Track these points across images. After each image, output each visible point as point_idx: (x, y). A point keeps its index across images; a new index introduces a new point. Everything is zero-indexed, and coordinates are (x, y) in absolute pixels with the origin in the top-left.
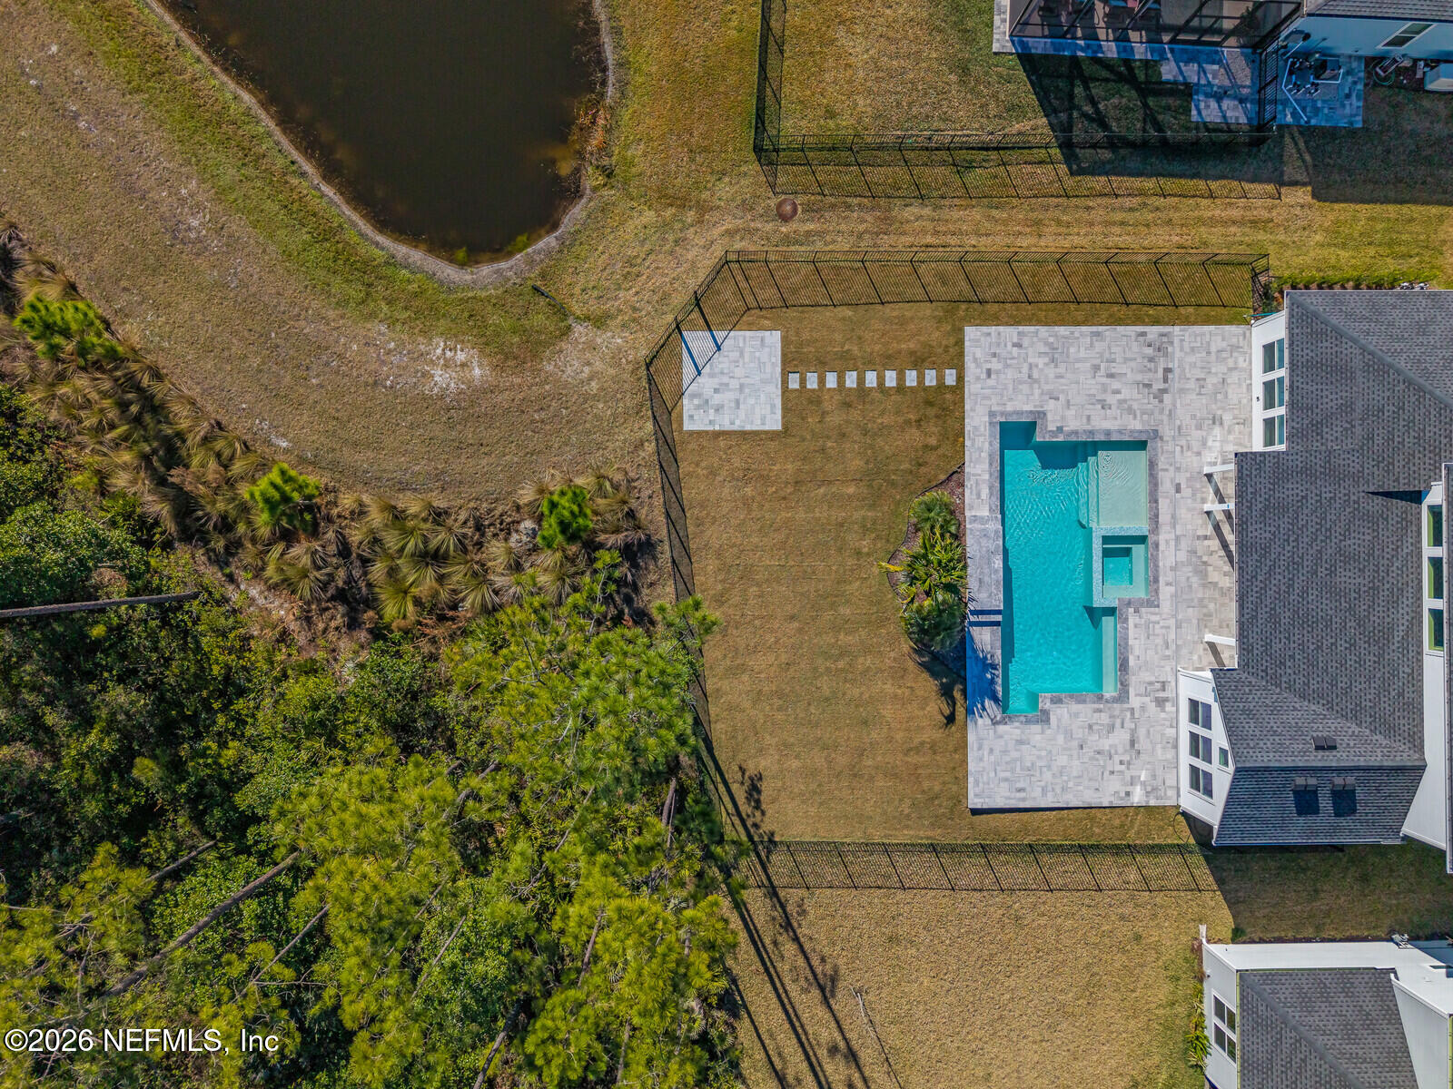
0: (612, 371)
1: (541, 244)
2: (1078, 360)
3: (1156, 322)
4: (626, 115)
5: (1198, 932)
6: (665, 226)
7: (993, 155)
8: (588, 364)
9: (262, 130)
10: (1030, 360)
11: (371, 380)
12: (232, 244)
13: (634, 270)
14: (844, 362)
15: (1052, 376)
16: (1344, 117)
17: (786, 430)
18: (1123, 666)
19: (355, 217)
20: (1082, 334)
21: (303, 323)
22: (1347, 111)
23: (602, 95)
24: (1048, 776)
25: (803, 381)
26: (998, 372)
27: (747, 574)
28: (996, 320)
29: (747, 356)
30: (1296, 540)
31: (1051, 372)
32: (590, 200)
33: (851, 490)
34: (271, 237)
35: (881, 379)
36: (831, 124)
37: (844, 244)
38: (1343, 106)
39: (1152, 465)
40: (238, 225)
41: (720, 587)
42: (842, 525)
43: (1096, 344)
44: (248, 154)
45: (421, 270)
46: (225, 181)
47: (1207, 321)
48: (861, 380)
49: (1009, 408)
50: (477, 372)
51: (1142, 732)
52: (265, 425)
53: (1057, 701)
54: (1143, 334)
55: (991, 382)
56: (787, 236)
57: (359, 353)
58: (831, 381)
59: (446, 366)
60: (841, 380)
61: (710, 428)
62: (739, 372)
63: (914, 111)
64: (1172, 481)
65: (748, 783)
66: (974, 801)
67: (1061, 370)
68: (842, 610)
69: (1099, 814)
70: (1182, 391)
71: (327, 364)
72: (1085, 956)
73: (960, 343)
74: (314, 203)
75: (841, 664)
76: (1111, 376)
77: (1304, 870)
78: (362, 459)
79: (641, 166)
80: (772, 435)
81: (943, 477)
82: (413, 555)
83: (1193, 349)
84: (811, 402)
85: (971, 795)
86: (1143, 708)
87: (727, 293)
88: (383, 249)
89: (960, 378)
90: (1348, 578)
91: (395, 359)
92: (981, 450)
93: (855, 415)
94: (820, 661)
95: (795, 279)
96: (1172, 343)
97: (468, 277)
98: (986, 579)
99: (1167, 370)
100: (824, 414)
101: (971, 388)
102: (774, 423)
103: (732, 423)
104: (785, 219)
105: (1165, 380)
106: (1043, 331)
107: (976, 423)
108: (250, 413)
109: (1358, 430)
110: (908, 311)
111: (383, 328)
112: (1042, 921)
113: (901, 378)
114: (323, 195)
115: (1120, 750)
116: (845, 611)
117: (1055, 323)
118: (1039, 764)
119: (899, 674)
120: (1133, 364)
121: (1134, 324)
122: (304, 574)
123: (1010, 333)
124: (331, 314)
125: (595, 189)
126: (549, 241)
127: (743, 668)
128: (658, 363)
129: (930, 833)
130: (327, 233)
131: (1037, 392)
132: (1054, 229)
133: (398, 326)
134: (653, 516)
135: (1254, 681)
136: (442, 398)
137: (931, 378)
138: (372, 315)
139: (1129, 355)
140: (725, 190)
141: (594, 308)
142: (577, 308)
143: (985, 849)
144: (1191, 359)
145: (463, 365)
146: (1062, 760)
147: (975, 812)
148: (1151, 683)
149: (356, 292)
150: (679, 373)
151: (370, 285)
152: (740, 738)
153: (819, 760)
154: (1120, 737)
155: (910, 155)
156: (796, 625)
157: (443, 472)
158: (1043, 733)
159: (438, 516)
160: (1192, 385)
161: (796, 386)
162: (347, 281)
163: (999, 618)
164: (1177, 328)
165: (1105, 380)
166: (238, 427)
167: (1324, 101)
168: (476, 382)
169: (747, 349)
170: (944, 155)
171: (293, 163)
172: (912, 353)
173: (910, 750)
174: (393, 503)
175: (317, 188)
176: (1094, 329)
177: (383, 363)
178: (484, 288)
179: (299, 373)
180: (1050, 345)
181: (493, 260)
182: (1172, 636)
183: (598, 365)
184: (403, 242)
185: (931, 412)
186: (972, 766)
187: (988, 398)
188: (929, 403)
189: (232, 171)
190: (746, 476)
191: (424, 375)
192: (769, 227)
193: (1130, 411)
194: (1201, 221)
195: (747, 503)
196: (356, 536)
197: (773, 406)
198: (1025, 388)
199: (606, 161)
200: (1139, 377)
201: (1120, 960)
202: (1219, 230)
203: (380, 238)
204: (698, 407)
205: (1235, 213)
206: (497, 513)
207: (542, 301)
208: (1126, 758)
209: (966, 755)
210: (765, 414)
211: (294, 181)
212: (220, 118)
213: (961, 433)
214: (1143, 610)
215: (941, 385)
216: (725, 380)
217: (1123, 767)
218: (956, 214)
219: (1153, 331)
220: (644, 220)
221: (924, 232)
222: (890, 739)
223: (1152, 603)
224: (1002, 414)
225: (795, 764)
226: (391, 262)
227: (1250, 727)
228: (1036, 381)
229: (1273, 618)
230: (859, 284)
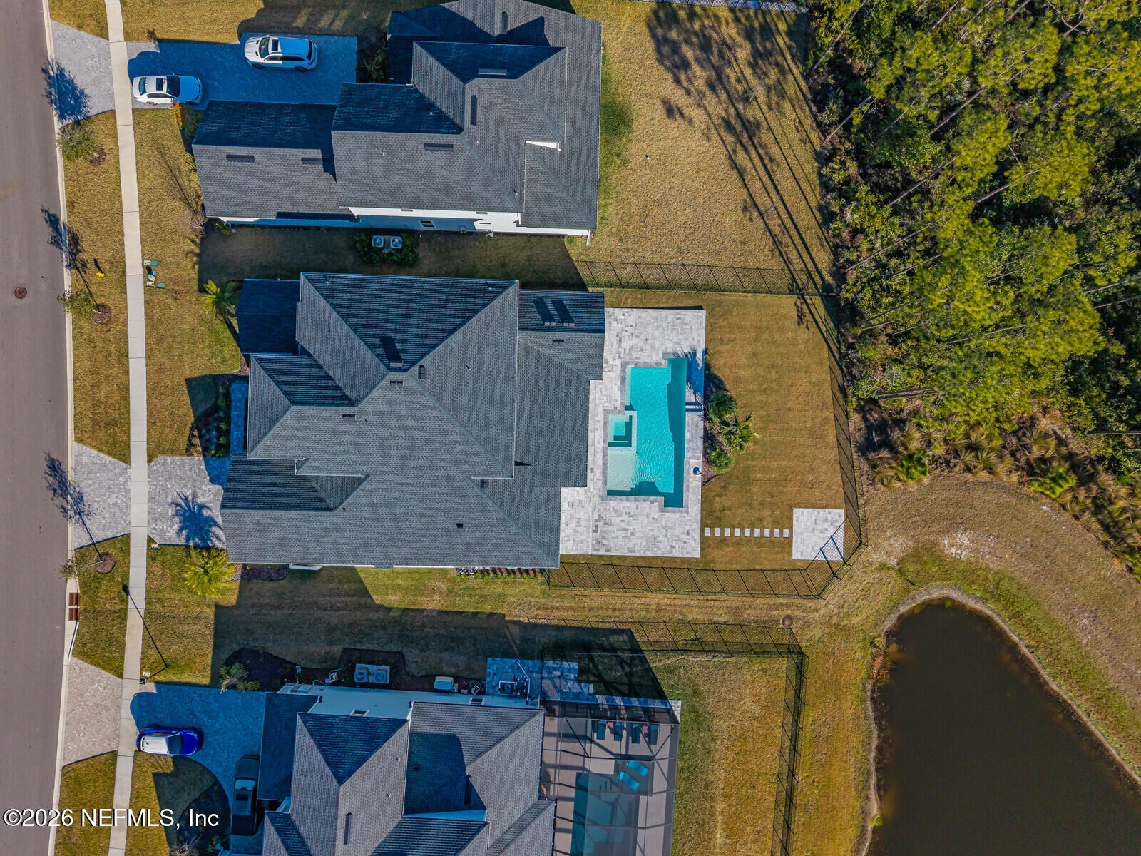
0: (879, 541)
1: (907, 608)
2: (641, 538)
3: (600, 557)
4: (863, 674)
5: (591, 242)
6: (847, 615)
7: (681, 647)
8: (891, 545)
9: (1048, 670)
10: (666, 539)
11: (1000, 539)
12: (1067, 609)
13: (864, 593)
14: (760, 542)
15: (656, 530)
16: (497, 664)
17: (791, 508)
18: (623, 380)
19: (1002, 624)
20: (639, 552)
21: (1033, 569)
22: (495, 667)
23: (874, 685)
24: (664, 325)
25: (781, 533)
26: (683, 533)
27: (812, 434)
28: (683, 560)
29: (810, 547)
30: (562, 443)
31: (656, 533)
32: (881, 631)
33: (759, 475)
34: (1046, 614)
35: (742, 532)
36: (764, 666)
37: (759, 601)
38: (497, 669)
39: (605, 483)
40: (1063, 620)
41: (826, 427)
42: (764, 458)
43: (631, 546)
44: (1054, 656)
45: (970, 596)
46: (1068, 643)
47: (575, 556)
48: (752, 532)
49: (678, 514)
50: (946, 542)
51: (615, 346)
52: (1054, 518)
53: (658, 364)
54: (607, 551)
55: (687, 528)
56: (788, 608)
57: (1005, 553)
58: (747, 533)
59: (961, 545)
60: (762, 533)
61: (830, 510)
62: (815, 539)
63: (721, 672)
64: (595, 474)
65: (804, 321)
66: (702, 314)
67: (651, 533)
68: (764, 413)
69: (638, 305)
70: (589, 521)
71: (1022, 548)
72: (647, 232)
73: (702, 549)
74: (1023, 631)
75: (766, 385)
76: (625, 529)
77: (534, 272)
78: (1007, 499)
79: (857, 646)
80: (798, 506)
81: (713, 480)
82: (983, 450)
83: (582, 542)
84: (778, 522)
85: (704, 317)
86: (614, 359)
87: (819, 579)
88: (989, 607)
89: (702, 531)
90: (541, 424)
91: (987, 550)
92: (693, 493)
93: (756, 515)
94: (776, 388)
95: (784, 585)
96: (593, 545)
97: (945, 592)
98: (694, 427)
99: (595, 531)
100: (771, 516)
101: (697, 526)
102: (797, 512)
103: (819, 513)
104: (788, 617)
105: (597, 526)
106: (659, 554)
107: (695, 508)
108: (1061, 524)
109: (533, 497)
110: (728, 567)
111: (992, 565)
112: (667, 250)
113: (732, 533)
114: (1018, 635)
115: (627, 337)
116: (763, 413)
117: (653, 557)
118: (669, 332)
119: (737, 380)
120: (613, 535)
121: (612, 556)
122: (1036, 441)
123: (676, 554)
124: (1017, 574)
125: (879, 636)
126: (903, 609)
127: (815, 385)
128: (855, 544)
129: (723, 297)
130: (1016, 616)
131: (664, 522)
132: (651, 607)
133: (984, 566)
134: (861, 465)
135: (584, 374)
136: (965, 529)
137: (718, 532)
138: (997, 573)
139: (616, 540)
140: (817, 633)
141: (885, 574)
142: (893, 574)
143: (695, 288)
144: (583, 537)
145: (953, 546)
146: (656, 333)
147: (700, 308)
148: (609, 371)
149: (1005, 585)
150: (845, 539)
151: (997, 588)
152: (817, 349)
153: (777, 337)
154: (627, 344)
155: (724, 649)
156: (788, 406)
157: (966, 491)
158: (666, 348)
159: (968, 469)
160: (583, 524)
161: (785, 530)
162: (1008, 591)
163: (688, 407)
164: (590, 553)
165: (628, 527)
166: (1067, 516)
167: (508, 672)
168: (947, 536)
169: (810, 551)
170: (706, 648)
171: (1033, 652)
172: (726, 545)
173: (733, 341)
174: (991, 476)
175: (1021, 639)
176: (633, 554)
177: (993, 548)
178: (937, 586)
179: (1036, 543)
180: (656, 546)
181: (932, 600)
182: (598, 395)
183: (886, 544)
184: (977, 611)
185: (718, 514)
186: (703, 332)
187: (688, 520)
188: (719, 518)
189: (1064, 648)
190: (812, 485)
191: (973, 541)
192: (796, 613)
193: (616, 511)
194: (574, 610)
195: (812, 470)
196: (1009, 460)
197: (797, 521)
198: (670, 525)
199: (874, 650)
200: (610, 528)
201: (630, 229)
202: (565, 604)
203: (990, 613)
204: (836, 521)
205: (557, 613)
206: (939, 469)
207: (910, 578)
208: (624, 333)
209: (706, 337)
210: (803, 518)
211: (1033, 643)
212: (1068, 676)
213: (703, 503)
214: (612, 408)
215: (712, 528)
216: (822, 535)
217: (626, 328)
218: (700, 617)
219: (602, 552)
220: (857, 619)
221: (719, 608)
222: (742, 346)
223: (607, 412)
224: (682, 512)
225: (789, 334)
226: (984, 600)
227: (592, 352)
228: (663, 528)
229: (573, 404)
230: (751, 582)
